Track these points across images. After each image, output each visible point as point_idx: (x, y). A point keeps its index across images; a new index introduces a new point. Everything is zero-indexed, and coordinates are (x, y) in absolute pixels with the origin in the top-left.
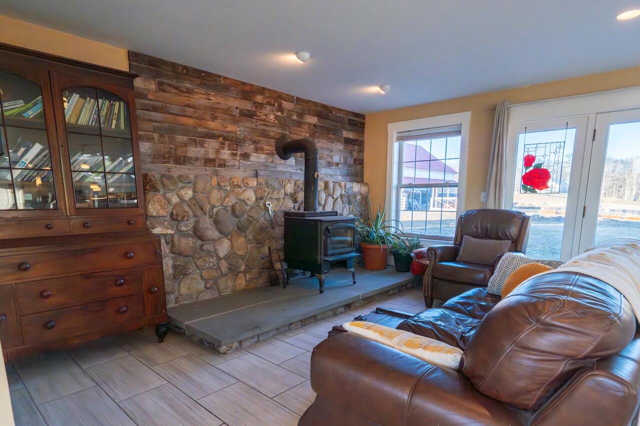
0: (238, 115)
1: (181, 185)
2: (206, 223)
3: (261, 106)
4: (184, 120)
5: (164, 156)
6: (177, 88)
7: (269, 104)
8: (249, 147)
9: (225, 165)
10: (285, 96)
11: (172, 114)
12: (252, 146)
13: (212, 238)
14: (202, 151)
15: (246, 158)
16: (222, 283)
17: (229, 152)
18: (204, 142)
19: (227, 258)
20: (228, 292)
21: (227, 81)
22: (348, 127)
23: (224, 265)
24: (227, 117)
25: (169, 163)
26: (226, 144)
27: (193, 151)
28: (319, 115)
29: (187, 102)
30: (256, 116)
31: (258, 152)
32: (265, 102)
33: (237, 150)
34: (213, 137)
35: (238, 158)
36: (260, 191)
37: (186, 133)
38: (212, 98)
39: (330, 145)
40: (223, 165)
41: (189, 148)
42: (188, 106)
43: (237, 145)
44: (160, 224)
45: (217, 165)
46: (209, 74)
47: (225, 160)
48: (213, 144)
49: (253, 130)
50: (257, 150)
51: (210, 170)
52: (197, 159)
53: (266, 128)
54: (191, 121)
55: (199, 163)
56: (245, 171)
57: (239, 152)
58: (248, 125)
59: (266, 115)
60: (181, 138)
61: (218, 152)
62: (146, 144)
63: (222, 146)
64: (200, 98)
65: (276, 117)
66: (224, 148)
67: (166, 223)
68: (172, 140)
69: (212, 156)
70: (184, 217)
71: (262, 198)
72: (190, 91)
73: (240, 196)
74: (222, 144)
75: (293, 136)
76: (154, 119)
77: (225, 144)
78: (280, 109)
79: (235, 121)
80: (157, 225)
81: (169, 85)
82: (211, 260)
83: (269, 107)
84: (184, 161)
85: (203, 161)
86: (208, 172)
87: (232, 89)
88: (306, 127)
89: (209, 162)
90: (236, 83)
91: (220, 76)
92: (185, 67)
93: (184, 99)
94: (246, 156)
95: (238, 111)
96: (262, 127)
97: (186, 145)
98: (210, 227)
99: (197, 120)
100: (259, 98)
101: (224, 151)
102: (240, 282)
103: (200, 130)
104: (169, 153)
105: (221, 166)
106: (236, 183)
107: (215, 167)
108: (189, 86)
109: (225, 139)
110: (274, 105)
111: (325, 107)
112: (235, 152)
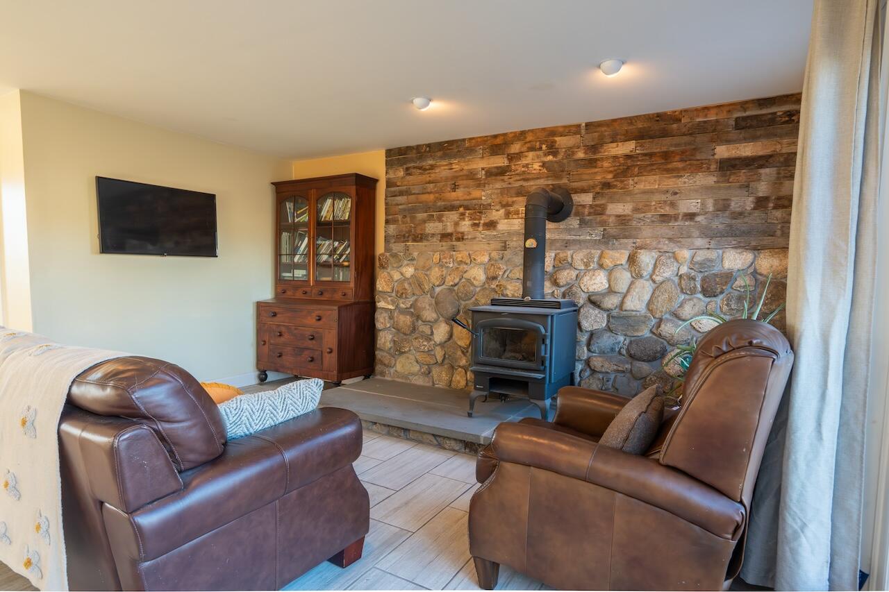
0: (483, 177)
1: (406, 262)
2: (426, 302)
3: (519, 156)
4: (424, 197)
5: (404, 236)
6: (420, 168)
7: (532, 149)
8: (497, 214)
9: (463, 239)
10: (561, 130)
11: (414, 194)
12: (502, 211)
13: (428, 319)
14: (440, 225)
15: (492, 228)
16: (435, 371)
17: (470, 222)
18: (442, 216)
19: (442, 345)
20: (441, 385)
21: (473, 141)
22: (734, 134)
23: (439, 353)
24: (471, 182)
25: (408, 241)
26: (467, 215)
27: (432, 227)
28: (640, 136)
29: (428, 179)
30: (511, 171)
31: (510, 217)
32: (524, 149)
33: (480, 219)
34: (452, 208)
35: (481, 228)
36: (492, 268)
37: (427, 208)
38: (454, 167)
39: (670, 183)
40: (461, 238)
41: (427, 225)
42: (430, 182)
43: (480, 213)
44: (384, 299)
45: (454, 239)
46: (451, 143)
47: (462, 233)
48: (451, 216)
49: (503, 191)
50: (508, 215)
51: (446, 245)
52: (433, 235)
53: (525, 184)
54: (432, 197)
55: (435, 239)
56: (488, 244)
57: (482, 222)
58: (498, 185)
59: (527, 166)
60: (421, 216)
61: (456, 224)
62: (392, 226)
63: (461, 217)
64: (443, 170)
65: (544, 165)
66: (464, 219)
67: (389, 299)
68: (413, 218)
69: (450, 229)
70: (402, 294)
71: (494, 278)
72: (432, 167)
73: (466, 274)
74: (463, 214)
75: (573, 184)
76: (399, 203)
77: (465, 215)
78: (553, 150)
79: (480, 185)
80: (381, 299)
81: (414, 168)
82: (425, 343)
83: (531, 154)
84: (421, 238)
85: (439, 236)
86: (444, 248)
87: (477, 149)
88: (606, 164)
89: (445, 236)
90: (484, 140)
91: (464, 140)
92: (429, 145)
93: (426, 177)
94: (491, 225)
95: (483, 172)
96: (518, 184)
97: (425, 222)
98: (428, 307)
99: (437, 195)
100: (515, 148)
101: (464, 223)
102: (458, 378)
103: (439, 204)
104: (410, 231)
105: (458, 239)
106: (461, 259)
107: (452, 241)
108: (431, 162)
109: (467, 208)
110: (540, 149)
111: (659, 117)
112: (477, 222)
